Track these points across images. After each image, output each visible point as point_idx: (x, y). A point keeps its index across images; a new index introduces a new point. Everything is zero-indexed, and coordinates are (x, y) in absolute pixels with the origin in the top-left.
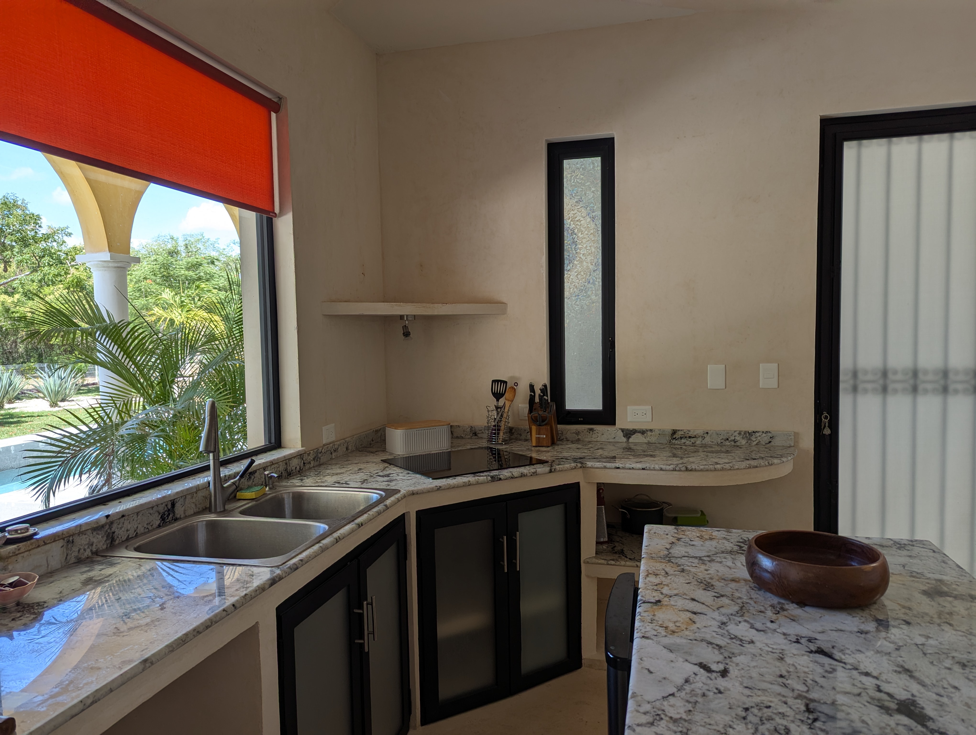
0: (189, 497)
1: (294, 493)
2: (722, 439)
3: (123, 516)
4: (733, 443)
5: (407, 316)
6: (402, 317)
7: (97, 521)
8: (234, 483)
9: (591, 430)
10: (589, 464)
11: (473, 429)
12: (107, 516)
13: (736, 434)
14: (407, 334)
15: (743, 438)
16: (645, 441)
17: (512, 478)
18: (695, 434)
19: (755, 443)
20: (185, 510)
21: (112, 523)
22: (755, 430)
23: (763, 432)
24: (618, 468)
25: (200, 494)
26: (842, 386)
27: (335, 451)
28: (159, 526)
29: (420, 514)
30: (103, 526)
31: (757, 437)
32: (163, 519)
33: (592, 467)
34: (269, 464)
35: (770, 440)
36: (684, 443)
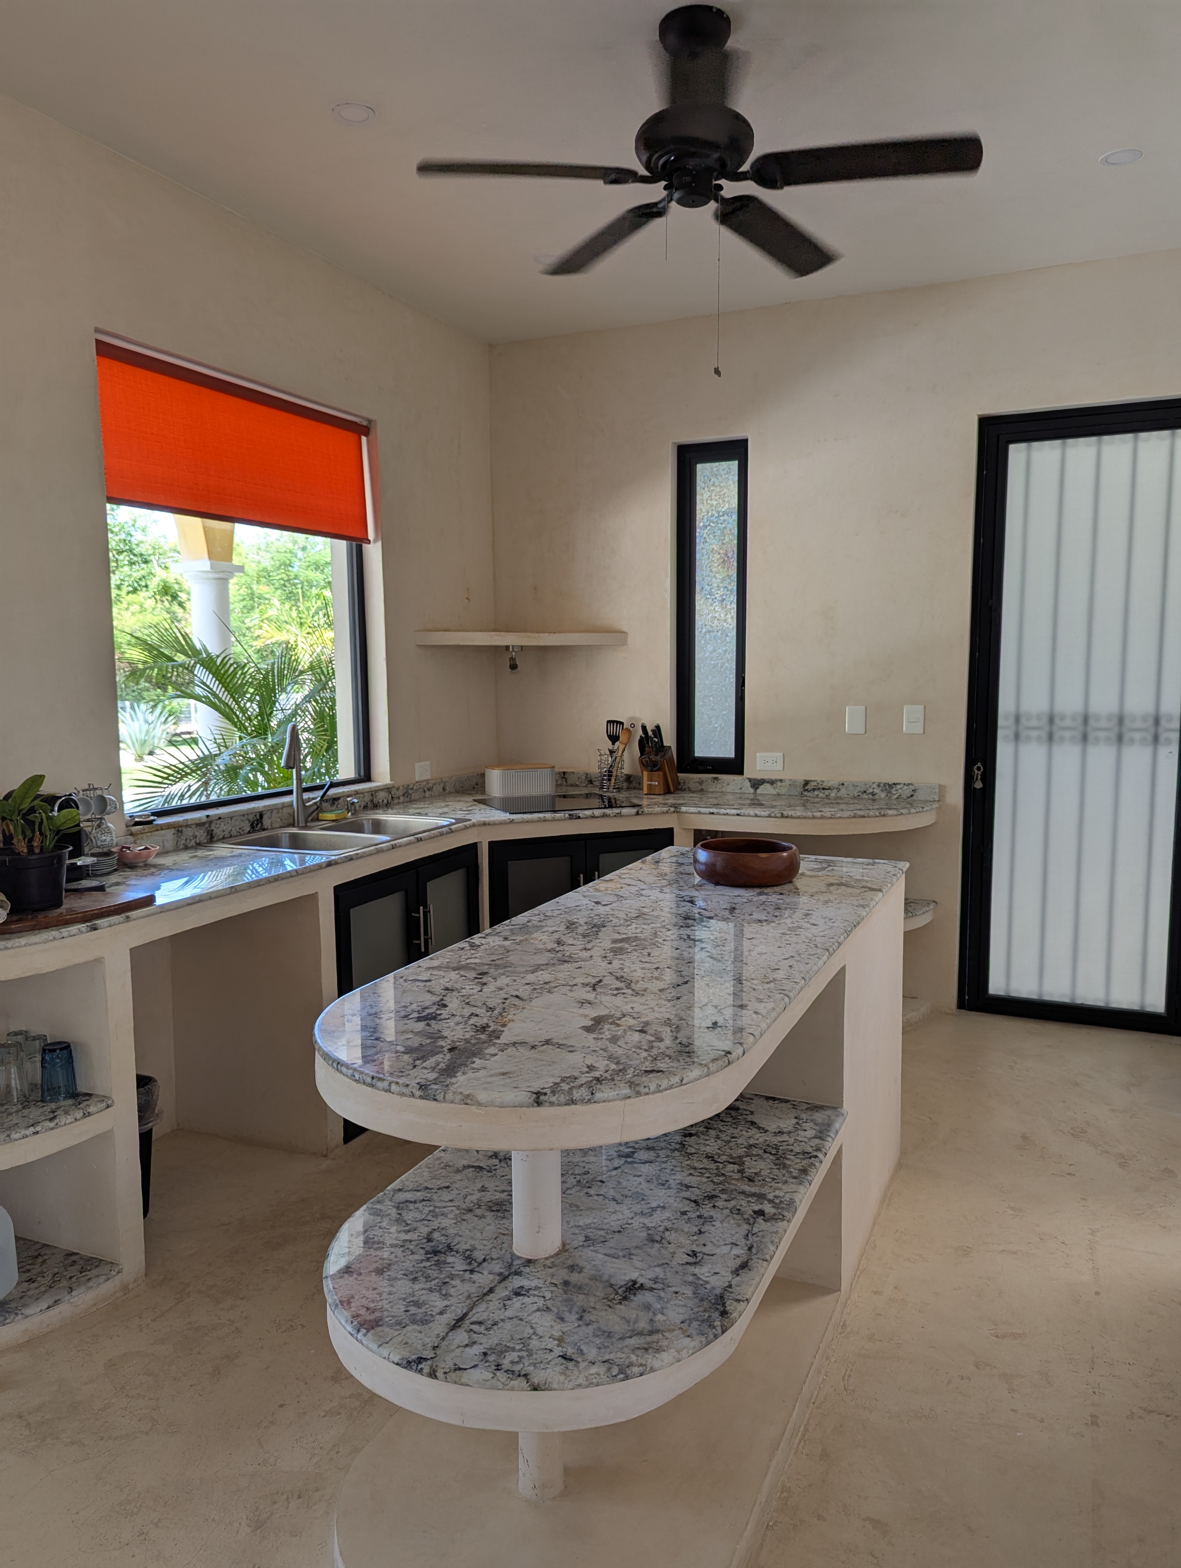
0: (275, 811)
1: (373, 820)
2: (859, 792)
3: (220, 818)
4: (871, 796)
5: (513, 646)
6: (507, 647)
7: (200, 819)
8: (315, 803)
9: (716, 779)
10: (684, 809)
11: (589, 776)
12: (208, 816)
13: (875, 786)
14: (513, 667)
15: (882, 791)
16: (775, 792)
17: (593, 817)
18: (829, 785)
19: (895, 796)
20: (271, 823)
21: (211, 822)
22: (896, 782)
23: (904, 784)
24: (713, 813)
25: (286, 811)
26: (1000, 733)
27: (429, 790)
28: (249, 832)
29: (492, 844)
30: (204, 824)
31: (897, 790)
32: (252, 826)
33: (686, 813)
34: (353, 793)
35: (912, 793)
36: (818, 795)
